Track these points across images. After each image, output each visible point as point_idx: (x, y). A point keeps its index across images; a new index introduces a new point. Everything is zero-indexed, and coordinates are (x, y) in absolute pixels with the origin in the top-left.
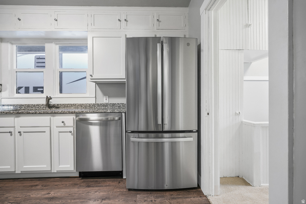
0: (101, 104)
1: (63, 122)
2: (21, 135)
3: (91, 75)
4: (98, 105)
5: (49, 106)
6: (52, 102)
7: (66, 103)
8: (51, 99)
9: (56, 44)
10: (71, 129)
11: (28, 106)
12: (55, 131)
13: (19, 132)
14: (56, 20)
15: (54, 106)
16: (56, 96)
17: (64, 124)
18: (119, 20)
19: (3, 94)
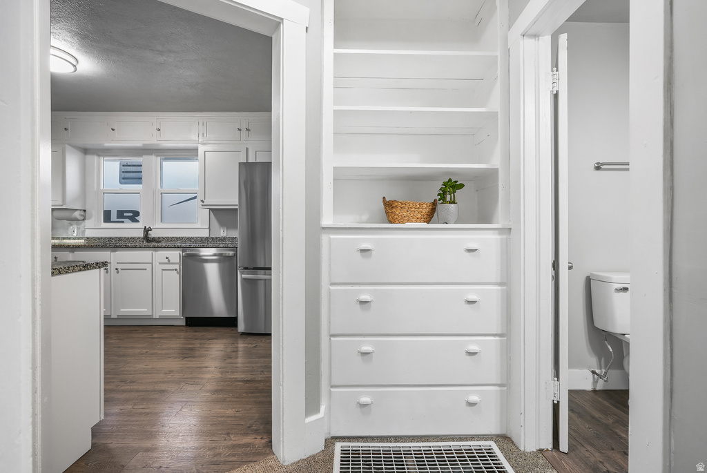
0: (216, 238)
1: (167, 258)
2: (118, 272)
3: (202, 201)
4: (212, 238)
5: (147, 238)
6: (152, 234)
7: (170, 236)
8: (151, 230)
9: (157, 156)
10: (177, 267)
11: (120, 239)
12: (158, 268)
13: (116, 269)
14: (159, 130)
15: (154, 240)
16: (157, 227)
17: (169, 261)
18: (239, 130)
19: (88, 223)
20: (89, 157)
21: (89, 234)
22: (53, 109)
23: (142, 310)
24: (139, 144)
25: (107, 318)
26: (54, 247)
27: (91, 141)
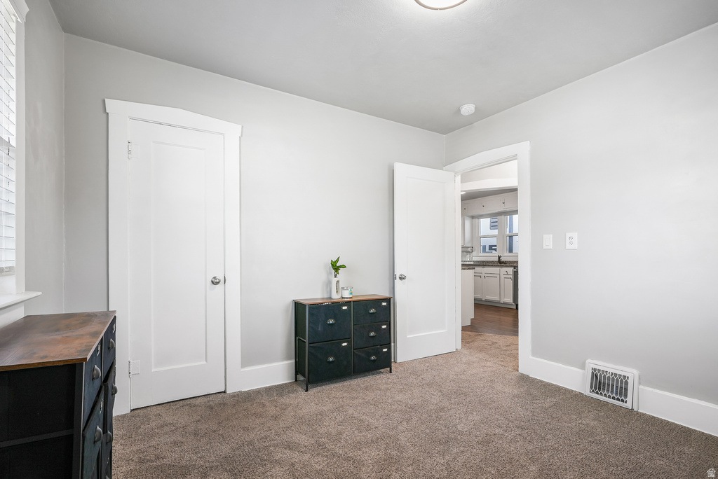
1: (507, 272)
2: (485, 278)
5: (500, 262)
6: (503, 259)
7: (510, 260)
8: (501, 257)
9: (505, 215)
10: (511, 276)
11: (487, 262)
12: (502, 277)
13: (484, 276)
14: (504, 203)
15: (503, 262)
16: (505, 255)
19: (474, 254)
20: (474, 220)
21: (475, 259)
22: (462, 200)
23: (496, 298)
24: (496, 211)
25: (475, 299)
26: (463, 265)
27: (474, 213)
